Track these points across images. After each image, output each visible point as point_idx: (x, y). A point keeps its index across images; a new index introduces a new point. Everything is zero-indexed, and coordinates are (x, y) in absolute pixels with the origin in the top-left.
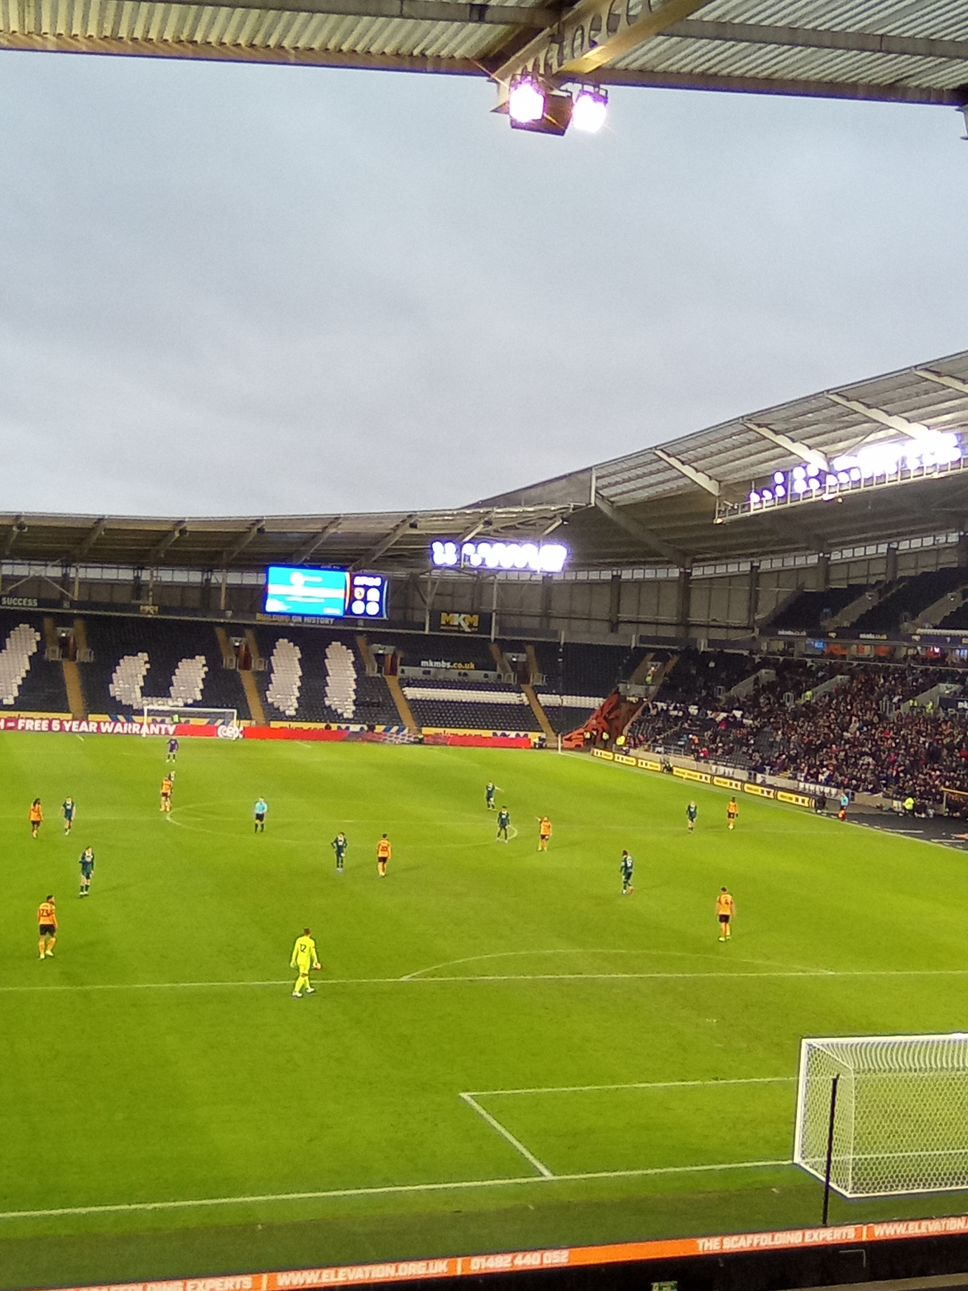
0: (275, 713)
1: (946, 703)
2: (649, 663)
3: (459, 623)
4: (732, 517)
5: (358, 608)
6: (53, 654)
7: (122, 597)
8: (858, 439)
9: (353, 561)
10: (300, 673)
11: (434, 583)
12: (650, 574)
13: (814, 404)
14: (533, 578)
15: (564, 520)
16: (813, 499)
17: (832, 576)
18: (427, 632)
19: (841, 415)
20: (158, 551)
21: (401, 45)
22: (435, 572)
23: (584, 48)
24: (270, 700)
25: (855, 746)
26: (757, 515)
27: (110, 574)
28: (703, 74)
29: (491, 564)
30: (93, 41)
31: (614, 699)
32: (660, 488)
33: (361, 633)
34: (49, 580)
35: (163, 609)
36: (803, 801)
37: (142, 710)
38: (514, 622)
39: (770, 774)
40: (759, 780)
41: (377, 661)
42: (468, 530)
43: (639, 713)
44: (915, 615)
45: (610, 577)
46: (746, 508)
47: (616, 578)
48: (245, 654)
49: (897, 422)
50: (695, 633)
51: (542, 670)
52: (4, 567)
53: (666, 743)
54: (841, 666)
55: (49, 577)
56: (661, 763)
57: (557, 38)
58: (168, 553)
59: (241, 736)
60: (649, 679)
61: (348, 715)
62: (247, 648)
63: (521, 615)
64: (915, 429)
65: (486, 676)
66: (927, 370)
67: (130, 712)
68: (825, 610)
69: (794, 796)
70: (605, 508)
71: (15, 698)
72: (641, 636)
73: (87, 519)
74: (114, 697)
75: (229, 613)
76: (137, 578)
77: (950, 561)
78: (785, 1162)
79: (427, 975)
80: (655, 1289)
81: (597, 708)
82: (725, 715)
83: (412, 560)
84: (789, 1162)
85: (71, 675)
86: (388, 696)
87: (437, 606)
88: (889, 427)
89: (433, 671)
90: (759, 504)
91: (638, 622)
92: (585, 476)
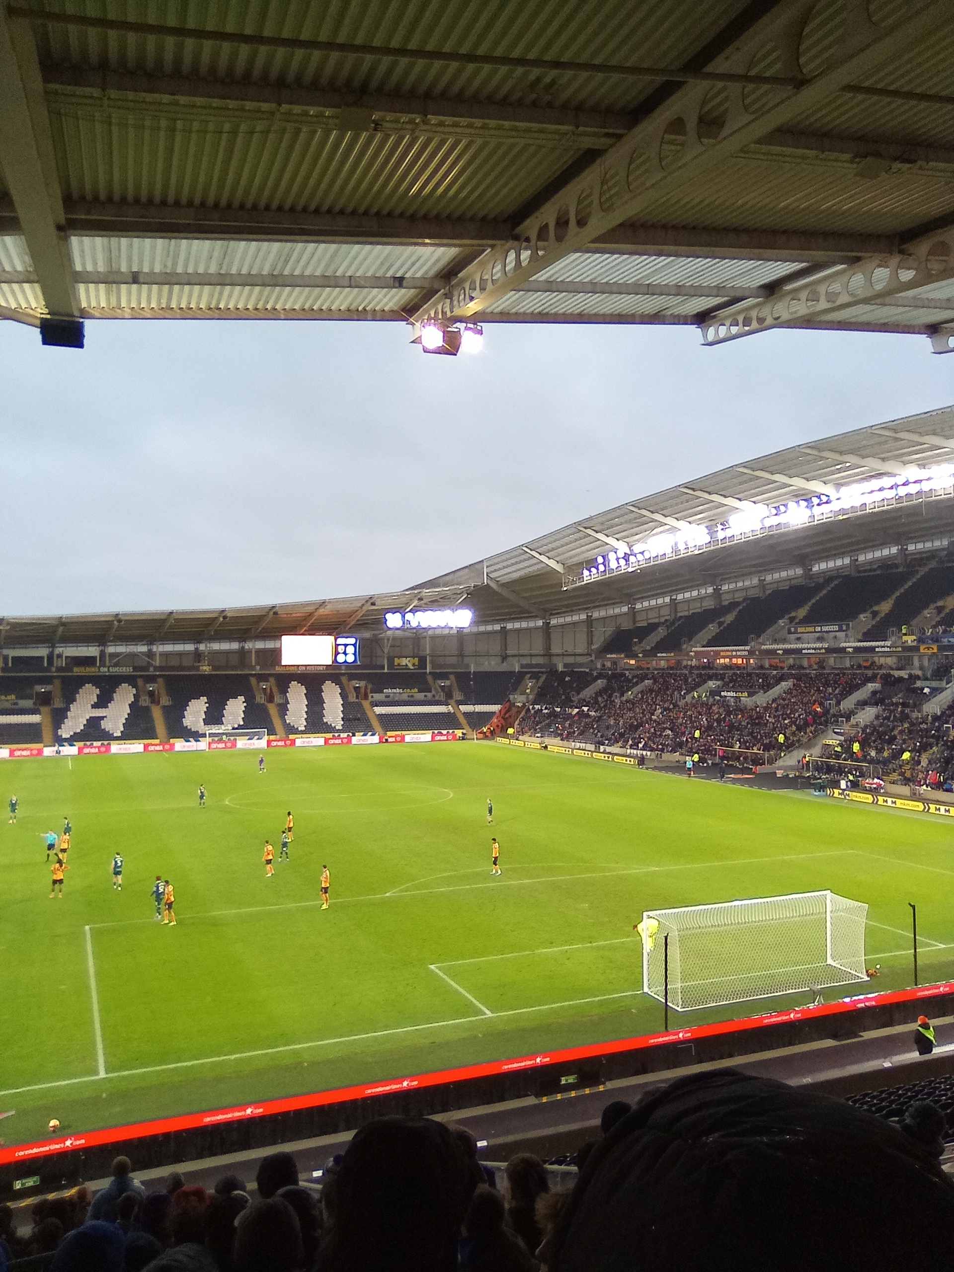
0: (291, 730)
1: (713, 693)
2: (528, 681)
4: (575, 585)
5: (341, 658)
6: (145, 701)
7: (187, 662)
8: (648, 532)
9: (336, 629)
10: (306, 703)
11: (388, 640)
12: (524, 625)
13: (619, 512)
14: (451, 632)
15: (468, 594)
16: (623, 571)
17: (638, 619)
18: (386, 671)
19: (635, 518)
20: (210, 631)
21: (350, 305)
22: (389, 632)
23: (466, 302)
24: (288, 721)
25: (659, 724)
26: (588, 584)
27: (179, 648)
29: (424, 625)
30: (154, 311)
31: (507, 705)
32: (527, 571)
33: (344, 674)
34: (139, 654)
35: (215, 668)
36: (630, 761)
37: (205, 734)
38: (441, 661)
39: (608, 745)
40: (602, 750)
41: (355, 691)
42: (408, 604)
43: (523, 713)
44: (690, 640)
45: (499, 629)
46: (582, 580)
47: (503, 628)
48: (270, 693)
49: (670, 521)
50: (555, 660)
51: (461, 689)
52: (109, 648)
53: (542, 730)
54: (647, 674)
55: (140, 652)
56: (540, 744)
57: (448, 295)
58: (216, 632)
60: (528, 691)
61: (339, 727)
62: (271, 689)
63: (444, 656)
64: (682, 524)
65: (425, 696)
66: (686, 487)
67: (197, 736)
68: (635, 640)
69: (624, 758)
70: (493, 585)
71: (122, 732)
72: (522, 664)
73: (162, 613)
75: (258, 667)
76: (197, 649)
77: (709, 604)
78: (638, 992)
79: (402, 891)
80: (563, 1081)
81: (497, 712)
82: (578, 710)
83: (374, 626)
84: (641, 992)
85: (157, 714)
86: (364, 713)
87: (391, 654)
88: (666, 524)
89: (391, 695)
90: (589, 576)
91: (519, 656)
92: (480, 566)
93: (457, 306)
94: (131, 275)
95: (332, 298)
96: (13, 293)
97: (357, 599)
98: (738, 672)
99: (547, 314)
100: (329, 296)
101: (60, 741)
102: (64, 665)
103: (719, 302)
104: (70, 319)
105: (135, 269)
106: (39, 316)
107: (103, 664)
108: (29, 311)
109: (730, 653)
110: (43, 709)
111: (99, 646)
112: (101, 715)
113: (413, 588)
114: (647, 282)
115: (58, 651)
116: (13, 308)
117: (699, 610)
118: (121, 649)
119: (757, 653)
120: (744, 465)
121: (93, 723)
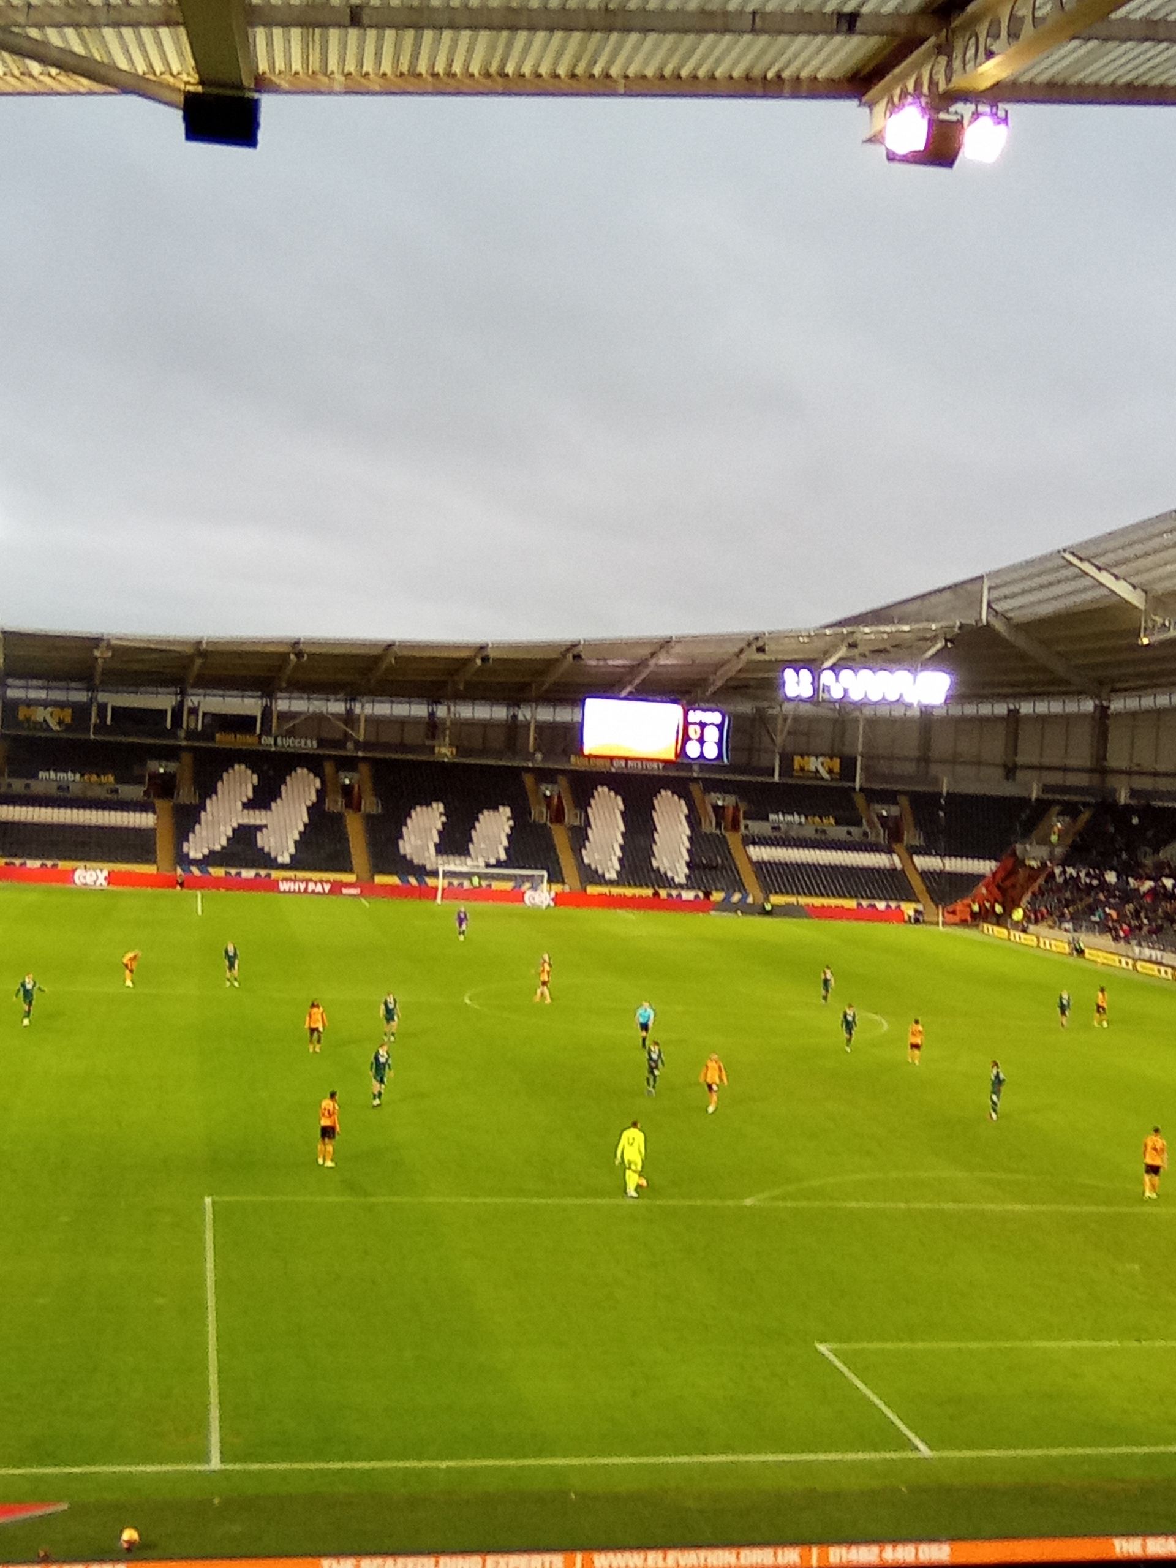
0: (592, 876)
3: (816, 768)
4: (1164, 636)
5: (693, 750)
6: (335, 804)
7: (413, 737)
9: (688, 692)
10: (623, 829)
11: (785, 720)
12: (1056, 707)
14: (909, 713)
15: (947, 640)
18: (776, 778)
20: (457, 682)
21: (752, 67)
22: (787, 707)
23: (978, 61)
24: (586, 861)
28: (1129, 85)
29: (855, 696)
30: (386, 80)
31: (1010, 863)
32: (1069, 601)
33: (696, 780)
34: (330, 717)
35: (461, 751)
37: (437, 871)
38: (883, 767)
41: (716, 813)
42: (826, 654)
43: (1041, 881)
45: (1006, 712)
47: (1013, 714)
48: (558, 806)
50: (1113, 781)
51: (919, 824)
52: (279, 702)
53: (1075, 918)
55: (332, 714)
57: (944, 49)
58: (467, 684)
59: (552, 904)
60: (1054, 838)
62: (559, 797)
63: (891, 758)
65: (849, 832)
67: (422, 874)
70: (999, 626)
71: (292, 857)
72: (1045, 785)
73: (374, 645)
74: (405, 856)
75: (539, 756)
76: (432, 715)
79: (777, 1198)
81: (988, 874)
82: (1153, 883)
83: (759, 692)
85: (355, 829)
86: (728, 855)
87: (789, 749)
89: (783, 827)
91: (1041, 768)
92: (975, 587)
93: (960, 70)
94: (348, 10)
97: (729, 638)
100: (712, 49)
102: (200, 727)
104: (237, 93)
106: (183, 87)
107: (266, 730)
108: (167, 78)
110: (162, 804)
111: (261, 697)
112: (258, 822)
113: (840, 624)
115: (191, 701)
116: (140, 72)
118: (299, 705)
121: (244, 836)
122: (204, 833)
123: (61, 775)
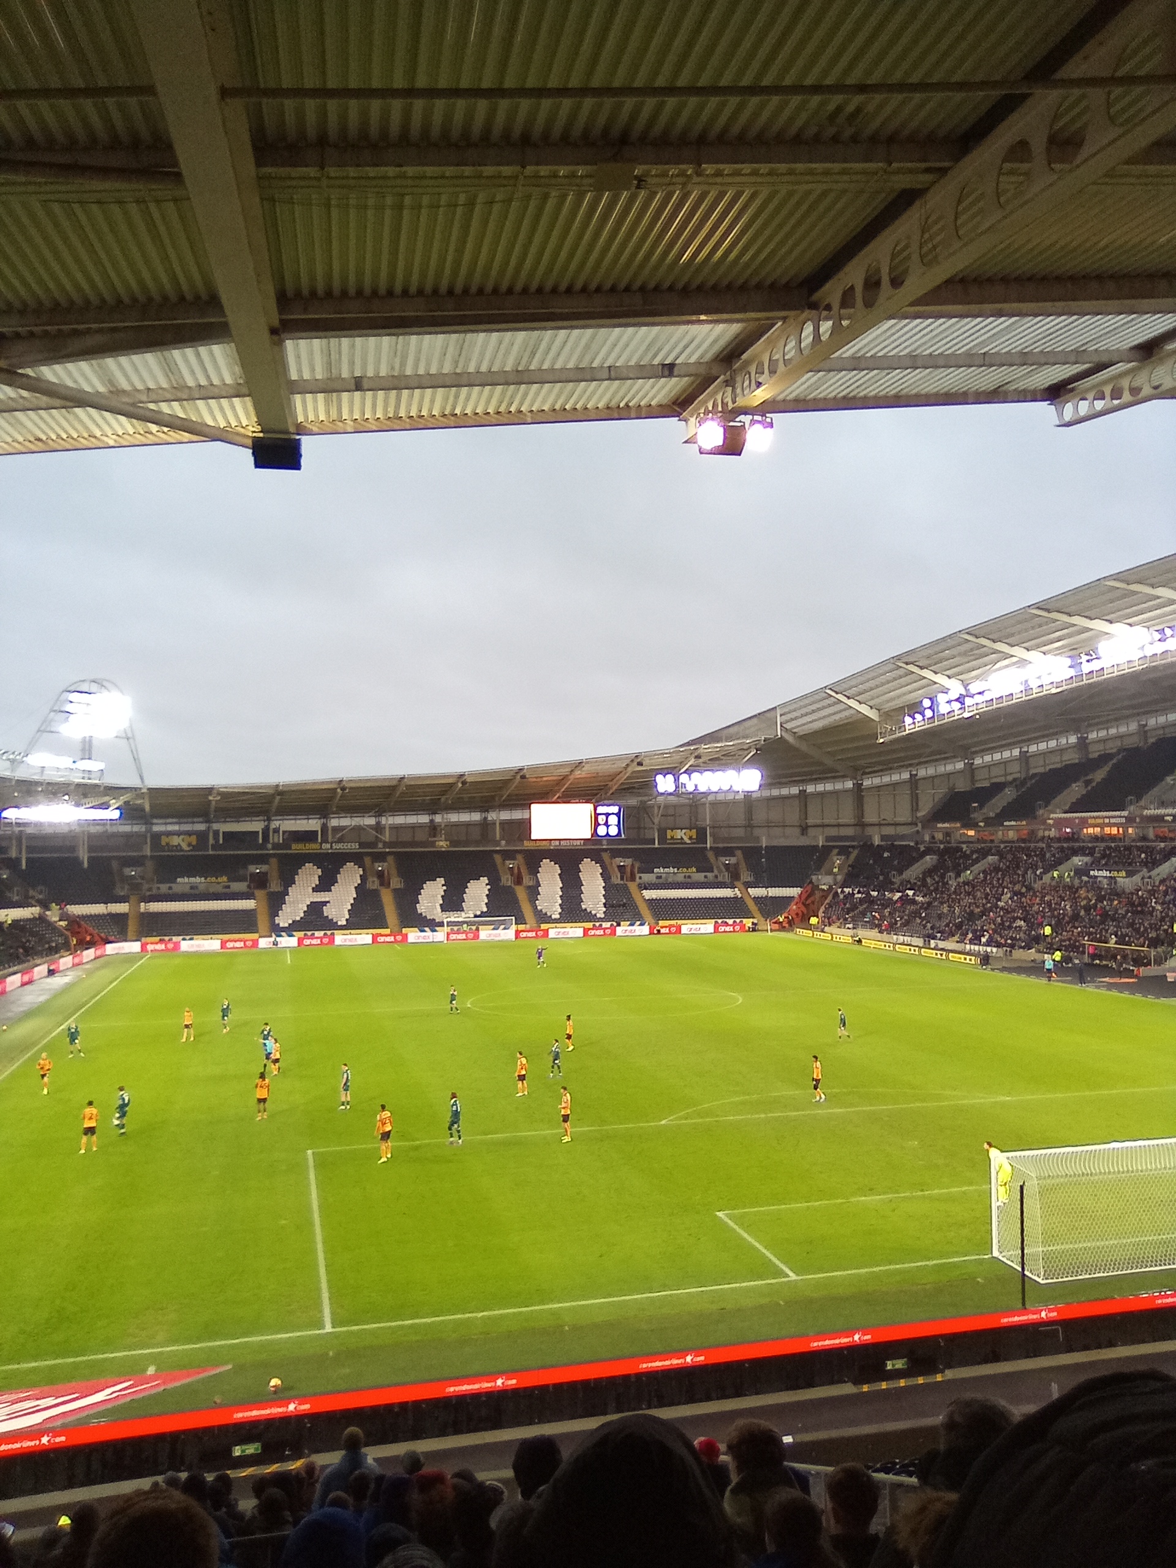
0: (543, 918)
1: (1080, 872)
2: (835, 858)
4: (894, 736)
5: (602, 831)
6: (373, 883)
7: (421, 836)
8: (988, 667)
9: (595, 795)
10: (561, 885)
11: (659, 807)
12: (829, 787)
13: (950, 642)
14: (737, 797)
15: (757, 749)
16: (956, 718)
17: (977, 778)
18: (657, 845)
19: (972, 650)
20: (446, 799)
21: (610, 401)
22: (660, 799)
23: (751, 389)
24: (539, 908)
25: (1008, 912)
26: (911, 734)
27: (412, 819)
28: (845, 398)
29: (702, 789)
30: (380, 422)
31: (809, 888)
32: (831, 719)
33: (606, 850)
35: (453, 843)
36: (970, 960)
37: (443, 922)
38: (724, 833)
39: (940, 939)
40: (932, 946)
41: (620, 871)
42: (682, 763)
43: (830, 898)
44: (1047, 803)
45: (798, 792)
46: (903, 729)
47: (803, 792)
48: (518, 873)
49: (1019, 652)
50: (869, 831)
51: (750, 868)
52: (332, 820)
53: (854, 920)
54: (991, 849)
55: (367, 826)
56: (852, 937)
57: (730, 383)
58: (454, 800)
60: (836, 870)
62: (519, 868)
63: (729, 826)
64: (1034, 656)
65: (706, 877)
66: (1038, 608)
67: (433, 925)
68: (974, 805)
69: (963, 956)
70: (789, 738)
71: (347, 920)
72: (827, 837)
74: (421, 914)
75: (503, 842)
76: (432, 821)
77: (1073, 757)
78: (986, 1257)
79: (680, 1118)
80: (889, 1366)
81: (796, 896)
82: (900, 894)
83: (641, 791)
84: (990, 1256)
85: (388, 900)
86: (630, 898)
87: (663, 825)
88: (1012, 656)
89: (664, 876)
90: (911, 725)
91: (823, 826)
92: (772, 713)
93: (740, 396)
94: (353, 380)
95: (588, 393)
96: (222, 409)
97: (620, 758)
98: (1113, 845)
99: (854, 397)
100: (585, 391)
101: (277, 930)
102: (281, 841)
103: (1079, 370)
104: (286, 437)
105: (358, 374)
106: (250, 434)
107: (325, 840)
108: (239, 429)
109: (1101, 821)
110: (260, 893)
111: (320, 818)
112: (323, 900)
113: (688, 744)
114: (983, 351)
115: (274, 824)
116: (222, 427)
117: (1059, 766)
118: (346, 822)
119: (1138, 820)
120: (1114, 577)
121: (315, 909)
122: (289, 910)
123: (192, 880)
